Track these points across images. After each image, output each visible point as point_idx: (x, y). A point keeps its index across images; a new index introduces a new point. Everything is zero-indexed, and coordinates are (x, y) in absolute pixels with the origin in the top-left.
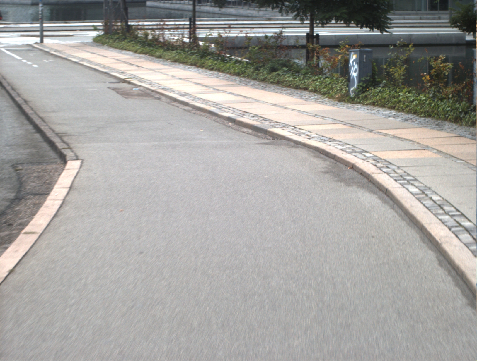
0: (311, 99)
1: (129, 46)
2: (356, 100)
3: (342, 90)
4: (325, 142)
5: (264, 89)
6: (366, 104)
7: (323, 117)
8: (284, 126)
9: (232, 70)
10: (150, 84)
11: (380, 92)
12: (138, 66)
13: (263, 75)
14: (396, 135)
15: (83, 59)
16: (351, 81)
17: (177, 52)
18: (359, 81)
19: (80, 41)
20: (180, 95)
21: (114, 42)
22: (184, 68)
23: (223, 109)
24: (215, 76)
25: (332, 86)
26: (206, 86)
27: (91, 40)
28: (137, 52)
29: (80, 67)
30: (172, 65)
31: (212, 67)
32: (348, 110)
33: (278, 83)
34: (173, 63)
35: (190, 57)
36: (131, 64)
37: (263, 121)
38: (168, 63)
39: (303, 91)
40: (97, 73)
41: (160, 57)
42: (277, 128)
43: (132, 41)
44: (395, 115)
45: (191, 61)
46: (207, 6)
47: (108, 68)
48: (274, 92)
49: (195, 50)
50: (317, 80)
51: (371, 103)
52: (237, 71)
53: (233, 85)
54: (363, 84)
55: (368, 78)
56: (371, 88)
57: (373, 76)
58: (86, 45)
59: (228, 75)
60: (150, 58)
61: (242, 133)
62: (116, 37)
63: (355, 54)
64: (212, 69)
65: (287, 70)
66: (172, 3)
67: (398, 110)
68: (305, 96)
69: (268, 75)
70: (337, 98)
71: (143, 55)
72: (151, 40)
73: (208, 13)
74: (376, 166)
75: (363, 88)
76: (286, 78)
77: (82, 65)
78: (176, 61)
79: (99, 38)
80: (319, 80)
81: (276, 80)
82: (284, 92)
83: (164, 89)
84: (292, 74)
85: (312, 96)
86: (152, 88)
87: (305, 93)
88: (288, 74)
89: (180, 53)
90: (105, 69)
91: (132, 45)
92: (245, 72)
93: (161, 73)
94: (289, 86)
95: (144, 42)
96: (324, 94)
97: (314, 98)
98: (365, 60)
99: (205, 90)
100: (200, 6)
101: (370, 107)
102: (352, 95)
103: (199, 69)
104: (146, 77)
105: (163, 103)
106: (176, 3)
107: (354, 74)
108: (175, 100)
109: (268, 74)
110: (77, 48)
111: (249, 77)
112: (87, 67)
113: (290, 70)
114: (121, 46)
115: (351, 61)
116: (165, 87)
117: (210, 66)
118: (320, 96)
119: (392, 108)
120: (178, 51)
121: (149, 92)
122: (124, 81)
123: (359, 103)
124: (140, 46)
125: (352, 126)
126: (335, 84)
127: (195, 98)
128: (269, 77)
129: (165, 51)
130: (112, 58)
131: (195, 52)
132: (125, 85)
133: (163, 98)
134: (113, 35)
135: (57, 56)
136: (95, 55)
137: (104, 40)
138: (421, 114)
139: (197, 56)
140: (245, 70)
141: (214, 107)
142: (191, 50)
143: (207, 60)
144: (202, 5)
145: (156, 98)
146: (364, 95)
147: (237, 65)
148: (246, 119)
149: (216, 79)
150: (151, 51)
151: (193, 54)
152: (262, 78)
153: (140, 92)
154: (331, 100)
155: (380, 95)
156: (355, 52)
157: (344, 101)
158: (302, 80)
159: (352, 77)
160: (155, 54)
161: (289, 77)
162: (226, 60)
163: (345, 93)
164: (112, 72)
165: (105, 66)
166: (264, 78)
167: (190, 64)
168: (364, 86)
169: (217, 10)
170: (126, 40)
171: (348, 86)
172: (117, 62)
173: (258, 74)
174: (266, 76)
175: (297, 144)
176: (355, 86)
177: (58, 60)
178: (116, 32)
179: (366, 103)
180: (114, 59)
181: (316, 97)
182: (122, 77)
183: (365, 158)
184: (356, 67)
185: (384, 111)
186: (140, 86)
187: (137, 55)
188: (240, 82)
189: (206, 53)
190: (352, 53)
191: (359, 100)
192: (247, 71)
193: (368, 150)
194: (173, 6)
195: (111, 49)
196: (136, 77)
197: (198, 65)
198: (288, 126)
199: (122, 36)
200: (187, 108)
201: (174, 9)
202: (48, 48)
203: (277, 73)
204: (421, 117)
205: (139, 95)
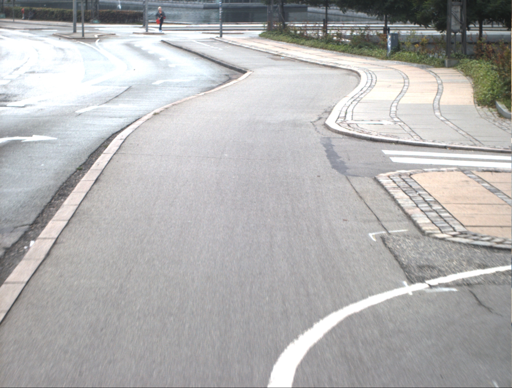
1: (284, 38)
5: (352, 56)
9: (341, 49)
10: (291, 55)
11: (398, 54)
12: (287, 49)
13: (355, 51)
16: (389, 50)
17: (313, 41)
18: (392, 49)
19: (249, 37)
20: (305, 59)
22: (316, 50)
23: (323, 62)
27: (257, 36)
28: (289, 42)
33: (361, 54)
34: (310, 47)
35: (321, 43)
36: (283, 48)
38: (306, 48)
40: (261, 52)
43: (286, 35)
45: (320, 46)
52: (344, 50)
56: (396, 52)
58: (254, 38)
60: (296, 45)
62: (275, 33)
71: (292, 44)
75: (393, 52)
77: (251, 49)
85: (371, 58)
93: (301, 52)
94: (365, 55)
95: (294, 35)
98: (394, 39)
102: (388, 56)
107: (389, 46)
110: (247, 40)
111: (348, 52)
112: (254, 50)
114: (278, 39)
116: (299, 56)
117: (330, 48)
121: (289, 58)
123: (390, 59)
124: (291, 38)
128: (358, 51)
129: (306, 41)
130: (271, 45)
131: (324, 40)
132: (277, 56)
134: (273, 31)
135: (233, 45)
136: (260, 44)
137: (266, 35)
139: (324, 43)
143: (329, 45)
145: (292, 61)
147: (345, 46)
148: (331, 65)
150: (297, 41)
153: (285, 59)
154: (377, 59)
157: (384, 59)
158: (371, 52)
160: (300, 43)
162: (340, 44)
163: (385, 56)
164: (270, 51)
165: (266, 49)
170: (282, 35)
171: (387, 52)
172: (275, 47)
175: (344, 69)
182: (277, 53)
184: (390, 42)
186: (285, 56)
188: (343, 55)
189: (330, 40)
192: (348, 49)
195: (271, 40)
196: (285, 53)
197: (324, 48)
199: (280, 32)
202: (226, 40)
203: (361, 49)
205: (283, 60)
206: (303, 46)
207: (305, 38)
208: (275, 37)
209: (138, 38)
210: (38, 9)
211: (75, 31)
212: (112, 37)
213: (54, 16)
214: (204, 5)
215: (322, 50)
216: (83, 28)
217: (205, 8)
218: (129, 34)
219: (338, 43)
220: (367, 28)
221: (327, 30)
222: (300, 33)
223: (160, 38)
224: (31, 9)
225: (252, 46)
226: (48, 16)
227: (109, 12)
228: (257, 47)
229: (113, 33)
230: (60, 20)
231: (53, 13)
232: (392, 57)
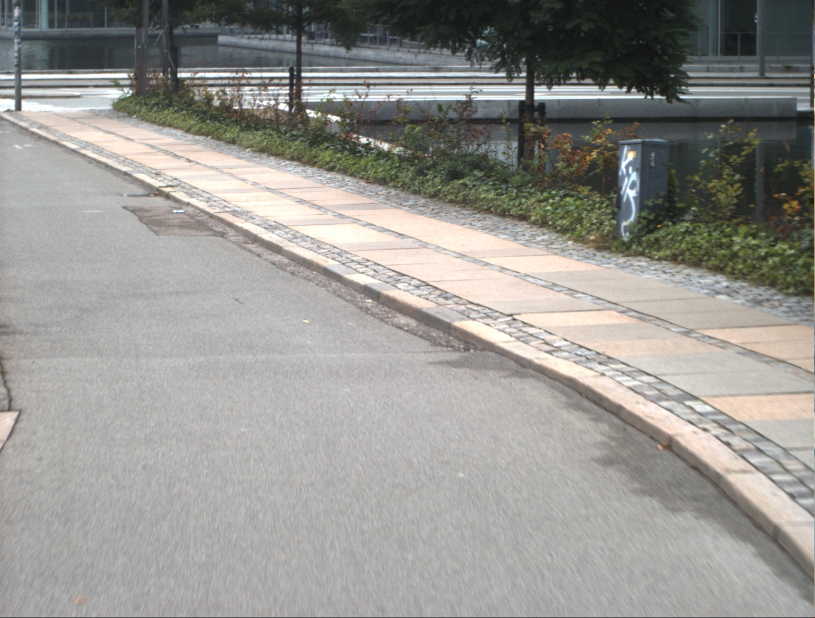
0: (538, 243)
1: (176, 119)
2: (634, 247)
3: (601, 224)
4: (589, 365)
5: (435, 215)
6: (656, 257)
7: (572, 291)
8: (489, 315)
9: (371, 173)
10: (208, 200)
11: (687, 232)
12: (190, 161)
13: (433, 185)
14: (748, 347)
15: (87, 145)
16: (623, 206)
17: (265, 134)
18: (641, 207)
19: (88, 108)
20: (266, 228)
21: (150, 111)
22: (277, 166)
23: (352, 265)
24: (337, 184)
25: (579, 214)
26: (320, 208)
27: (110, 107)
28: (191, 132)
29: (79, 159)
30: (255, 159)
31: (331, 165)
32: (621, 273)
33: (465, 203)
34: (257, 154)
35: (291, 143)
36: (176, 156)
37: (441, 300)
38: (246, 155)
39: (516, 222)
40: (109, 174)
41: (233, 142)
42: (474, 319)
43: (182, 110)
44: (727, 287)
45: (292, 152)
46: (324, 44)
47: (132, 163)
48: (457, 223)
49: (299, 130)
50: (546, 200)
51: (668, 256)
52: (381, 175)
53: (372, 206)
54: (649, 214)
55: (660, 201)
56: (665, 222)
57: (669, 198)
58: (98, 115)
59: (363, 183)
60: (215, 143)
61: (395, 330)
62: (153, 102)
63: (632, 150)
64: (331, 169)
65: (482, 177)
66: (262, 39)
67: (734, 275)
68: (523, 235)
69: (443, 186)
70: (593, 241)
71: (202, 138)
72: (217, 108)
73: (327, 56)
74: (728, 444)
75: (650, 221)
76: (480, 194)
77: (84, 156)
78: (262, 151)
79: (123, 104)
80: (551, 201)
81: (460, 198)
82: (479, 224)
83: (234, 213)
84: (494, 185)
85: (538, 236)
86: (211, 211)
87: (522, 227)
88: (486, 184)
89: (270, 135)
90: (125, 165)
91: (183, 118)
92: (397, 177)
93: (232, 175)
94: (488, 211)
95: (204, 112)
96: (564, 231)
97: (543, 240)
98: (653, 164)
99: (316, 217)
100: (312, 44)
101: (668, 266)
102: (626, 237)
103: (307, 167)
104: (201, 184)
105: (230, 244)
106: (270, 39)
107: (630, 193)
108: (255, 239)
109: (445, 183)
110: (80, 122)
111: (404, 187)
112: (92, 160)
113: (489, 177)
114: (161, 119)
115: (624, 164)
116: (237, 209)
117: (328, 163)
118: (554, 236)
119: (717, 270)
120: (267, 131)
121: (204, 218)
122: (158, 192)
123: (642, 254)
124: (198, 120)
125: (642, 317)
126: (586, 210)
127: (295, 237)
128: (446, 189)
129: (242, 130)
130: (140, 143)
131: (300, 133)
132: (159, 201)
133: (231, 233)
134: (148, 97)
135: (40, 137)
136: (111, 136)
137: (132, 107)
138: (788, 288)
139: (302, 141)
140: (396, 172)
141: (333, 259)
142: (292, 130)
143: (321, 150)
144: (316, 43)
145: (216, 234)
146: (652, 237)
147: (382, 162)
148: (402, 294)
149: (340, 191)
150: (216, 130)
151: (294, 138)
152: (432, 190)
153: (187, 219)
154: (579, 246)
155: (688, 238)
156: (632, 146)
157: (608, 248)
158: (515, 199)
159: (624, 199)
160: (224, 136)
161: (487, 191)
162: (360, 152)
163: (609, 232)
164: (139, 171)
165: (127, 159)
166: (435, 192)
167: (289, 157)
168: (652, 217)
169: (342, 51)
170: (171, 109)
171: (614, 215)
172: (150, 150)
173: (422, 183)
174: (439, 187)
175: (523, 366)
176: (632, 218)
177: (41, 143)
178: (154, 93)
179: (657, 255)
180: (146, 144)
181: (545, 237)
182: (156, 183)
183: (694, 417)
184: (634, 176)
185: (700, 277)
186: (188, 204)
187: (190, 136)
188: (388, 198)
189: (320, 136)
190: (626, 149)
191: (641, 249)
192: (400, 175)
193: (695, 394)
194: (264, 44)
195: (142, 124)
196: (182, 185)
197: (305, 159)
198: (497, 314)
199: (164, 99)
200: (278, 258)
201: (267, 50)
202: (27, 120)
203: (461, 181)
204: (788, 295)
207: (237, 122)
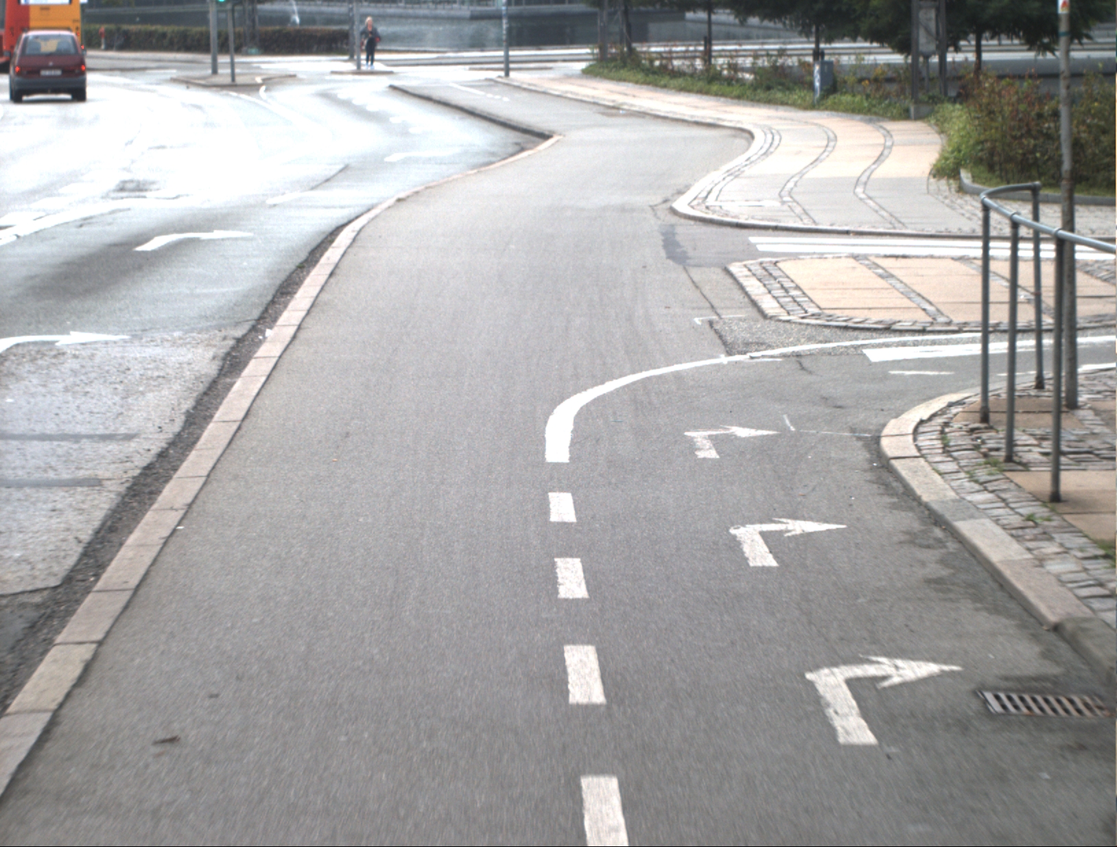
1: (629, 75)
2: (818, 106)
9: (735, 94)
10: (639, 107)
11: (834, 99)
12: (634, 95)
16: (816, 90)
17: (684, 80)
18: (822, 89)
19: (562, 74)
21: (610, 72)
23: (696, 117)
28: (638, 83)
29: (563, 99)
30: (675, 94)
31: (717, 92)
33: (768, 101)
34: (677, 92)
35: (698, 84)
36: (626, 94)
38: (671, 92)
40: (583, 103)
43: (633, 69)
47: (596, 98)
52: (739, 95)
54: (825, 92)
55: (830, 86)
56: (829, 95)
58: (570, 77)
60: (651, 87)
62: (612, 65)
64: (716, 95)
71: (645, 87)
72: (657, 67)
75: (824, 95)
78: (680, 89)
81: (766, 99)
89: (689, 81)
91: (634, 74)
93: (659, 100)
102: (816, 103)
104: (638, 103)
105: (646, 118)
107: (817, 84)
108: (658, 116)
110: (558, 81)
112: (570, 98)
114: (619, 76)
115: (815, 72)
116: (654, 109)
117: (714, 92)
121: (635, 112)
124: (644, 76)
127: (676, 113)
129: (671, 79)
130: (603, 90)
132: (612, 110)
133: (649, 116)
134: (609, 62)
135: (530, 90)
136: (584, 88)
137: (596, 71)
139: (705, 82)
143: (714, 86)
149: (713, 103)
150: (656, 80)
158: (787, 96)
160: (660, 83)
163: (812, 102)
167: (695, 91)
170: (625, 69)
171: (813, 95)
176: (817, 95)
177: (534, 94)
178: (614, 59)
179: (823, 108)
180: (607, 90)
182: (613, 104)
186: (629, 109)
187: (636, 85)
195: (605, 80)
196: (628, 104)
197: (703, 92)
199: (621, 63)
200: (665, 119)
202: (518, 82)
205: (625, 115)
206: (665, 90)
207: (669, 74)
208: (612, 74)
209: (341, 81)
210: (133, 28)
211: (215, 71)
212: (290, 81)
213: (166, 42)
214: (472, 11)
215: (699, 96)
216: (233, 65)
217: (474, 18)
218: (323, 74)
219: (729, 81)
220: (782, 53)
221: (710, 57)
222: (661, 65)
223: (386, 81)
224: (118, 29)
225: (567, 92)
226: (154, 41)
227: (279, 31)
228: (577, 94)
229: (292, 73)
230: (179, 50)
231: (164, 35)
232: (823, 105)
